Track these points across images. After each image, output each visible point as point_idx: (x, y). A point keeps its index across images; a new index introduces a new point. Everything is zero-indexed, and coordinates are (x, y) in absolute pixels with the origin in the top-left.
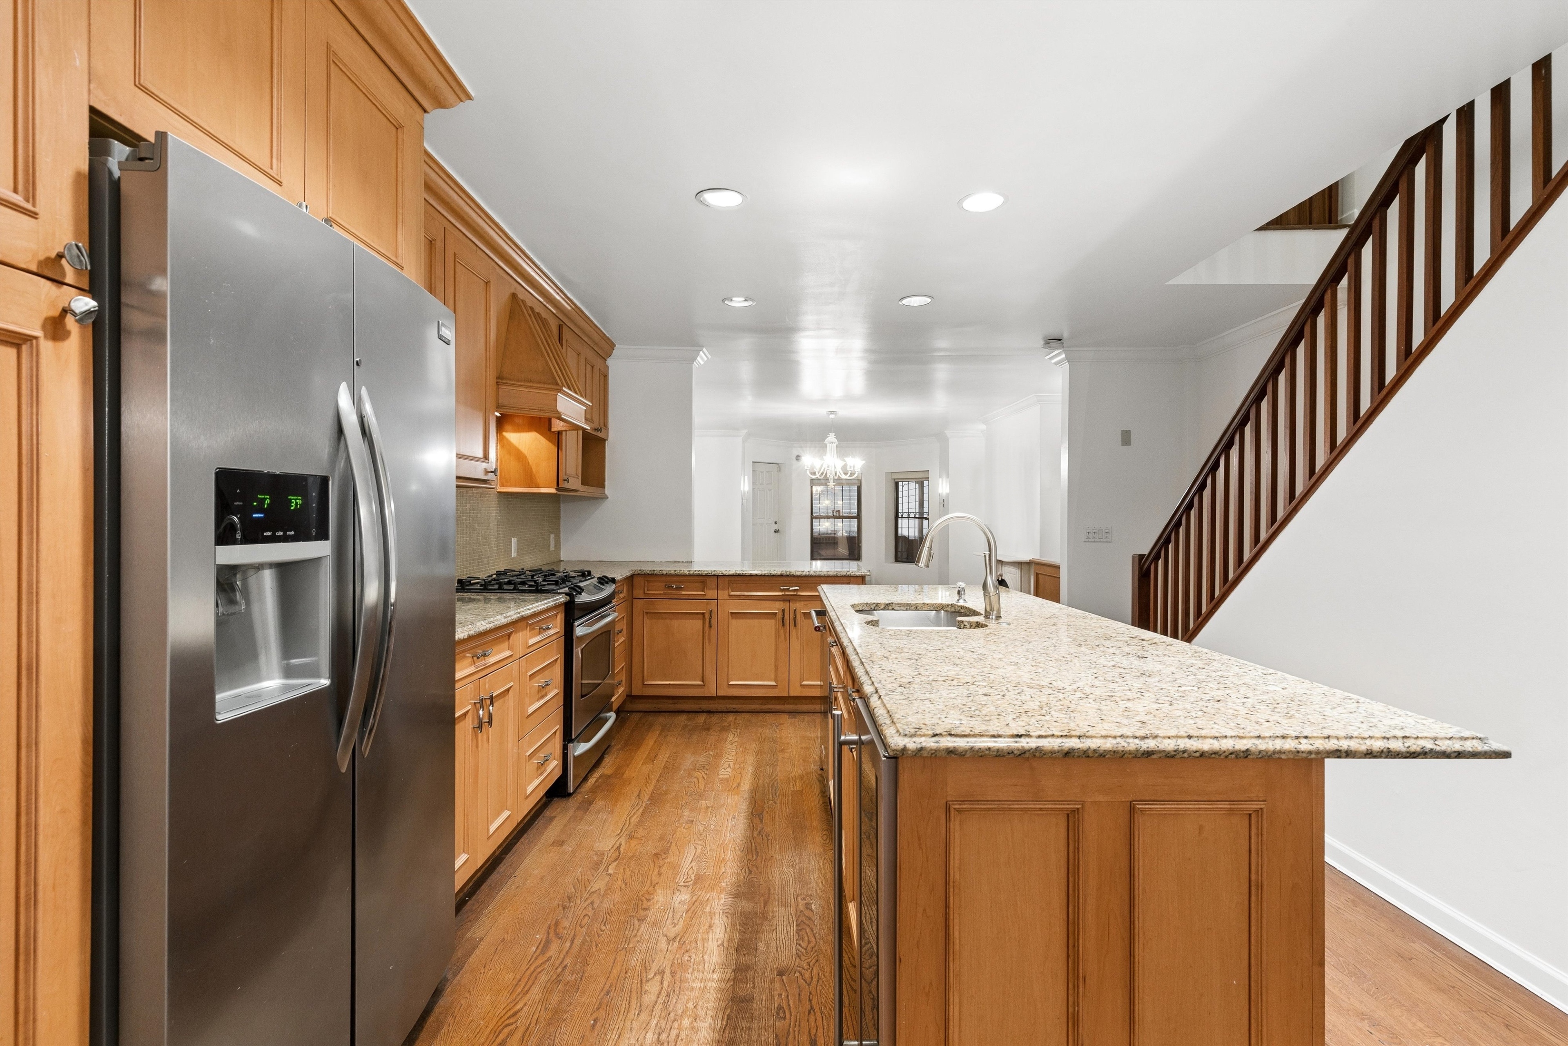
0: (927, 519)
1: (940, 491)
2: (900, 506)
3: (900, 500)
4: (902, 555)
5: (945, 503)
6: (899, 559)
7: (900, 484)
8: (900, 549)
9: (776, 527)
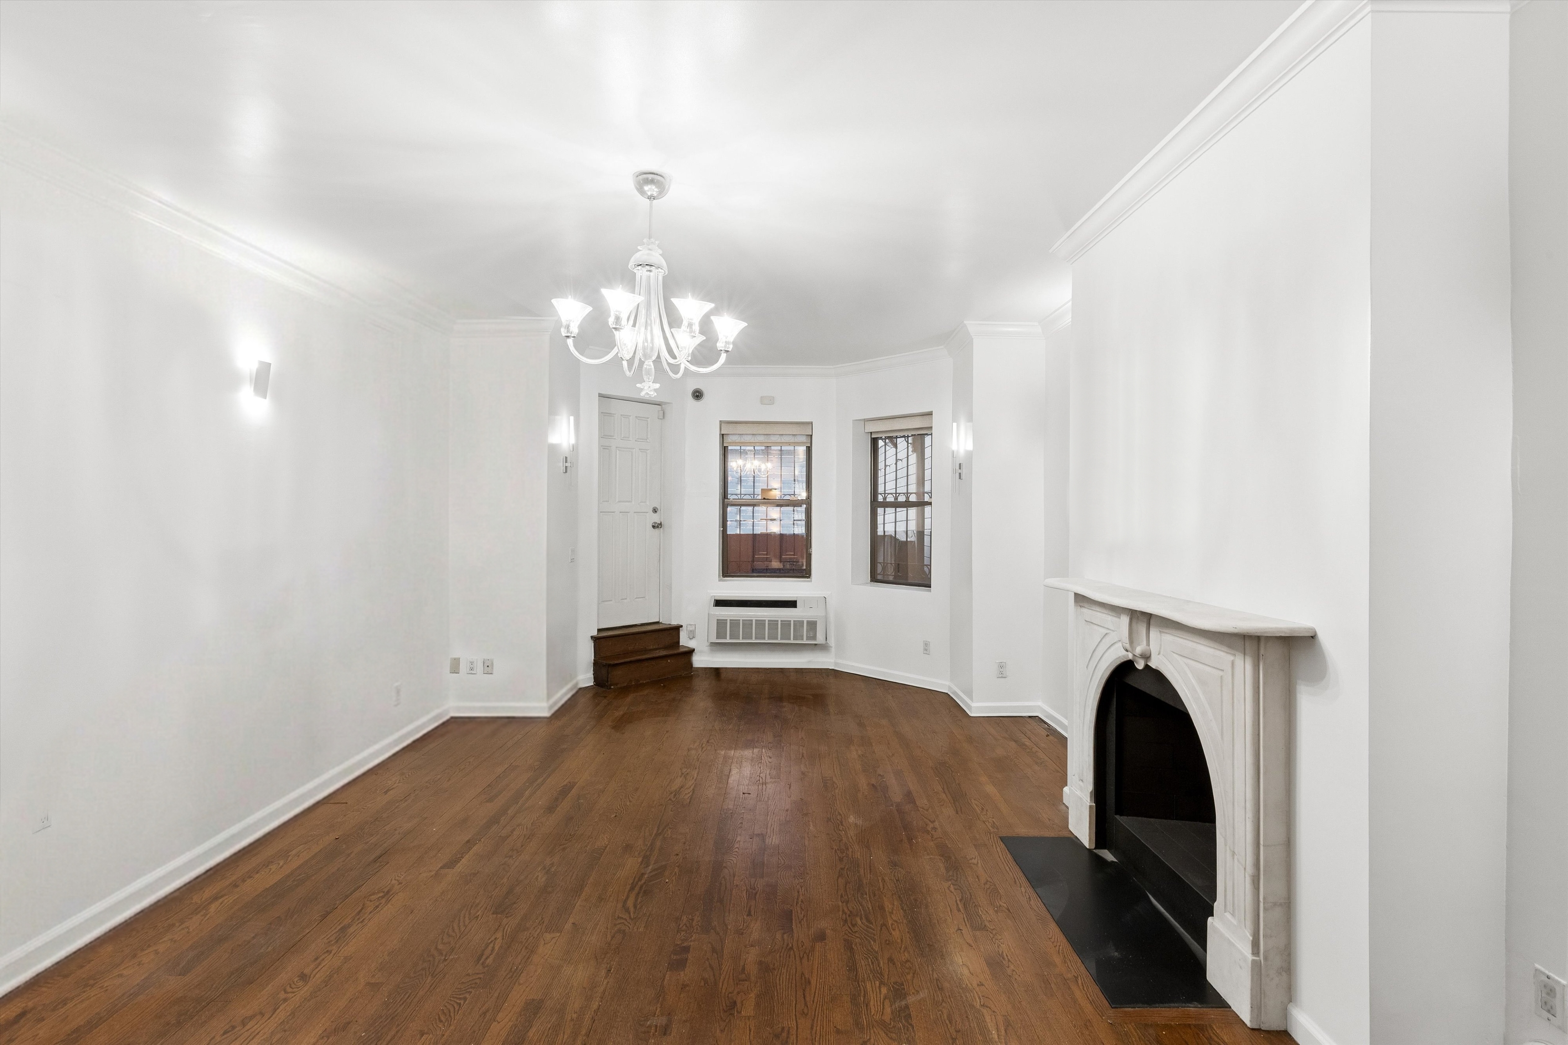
0: (930, 504)
1: (954, 447)
2: (881, 480)
3: (881, 474)
4: (884, 568)
5: (964, 471)
6: (879, 577)
7: (881, 443)
8: (880, 559)
9: (656, 518)
